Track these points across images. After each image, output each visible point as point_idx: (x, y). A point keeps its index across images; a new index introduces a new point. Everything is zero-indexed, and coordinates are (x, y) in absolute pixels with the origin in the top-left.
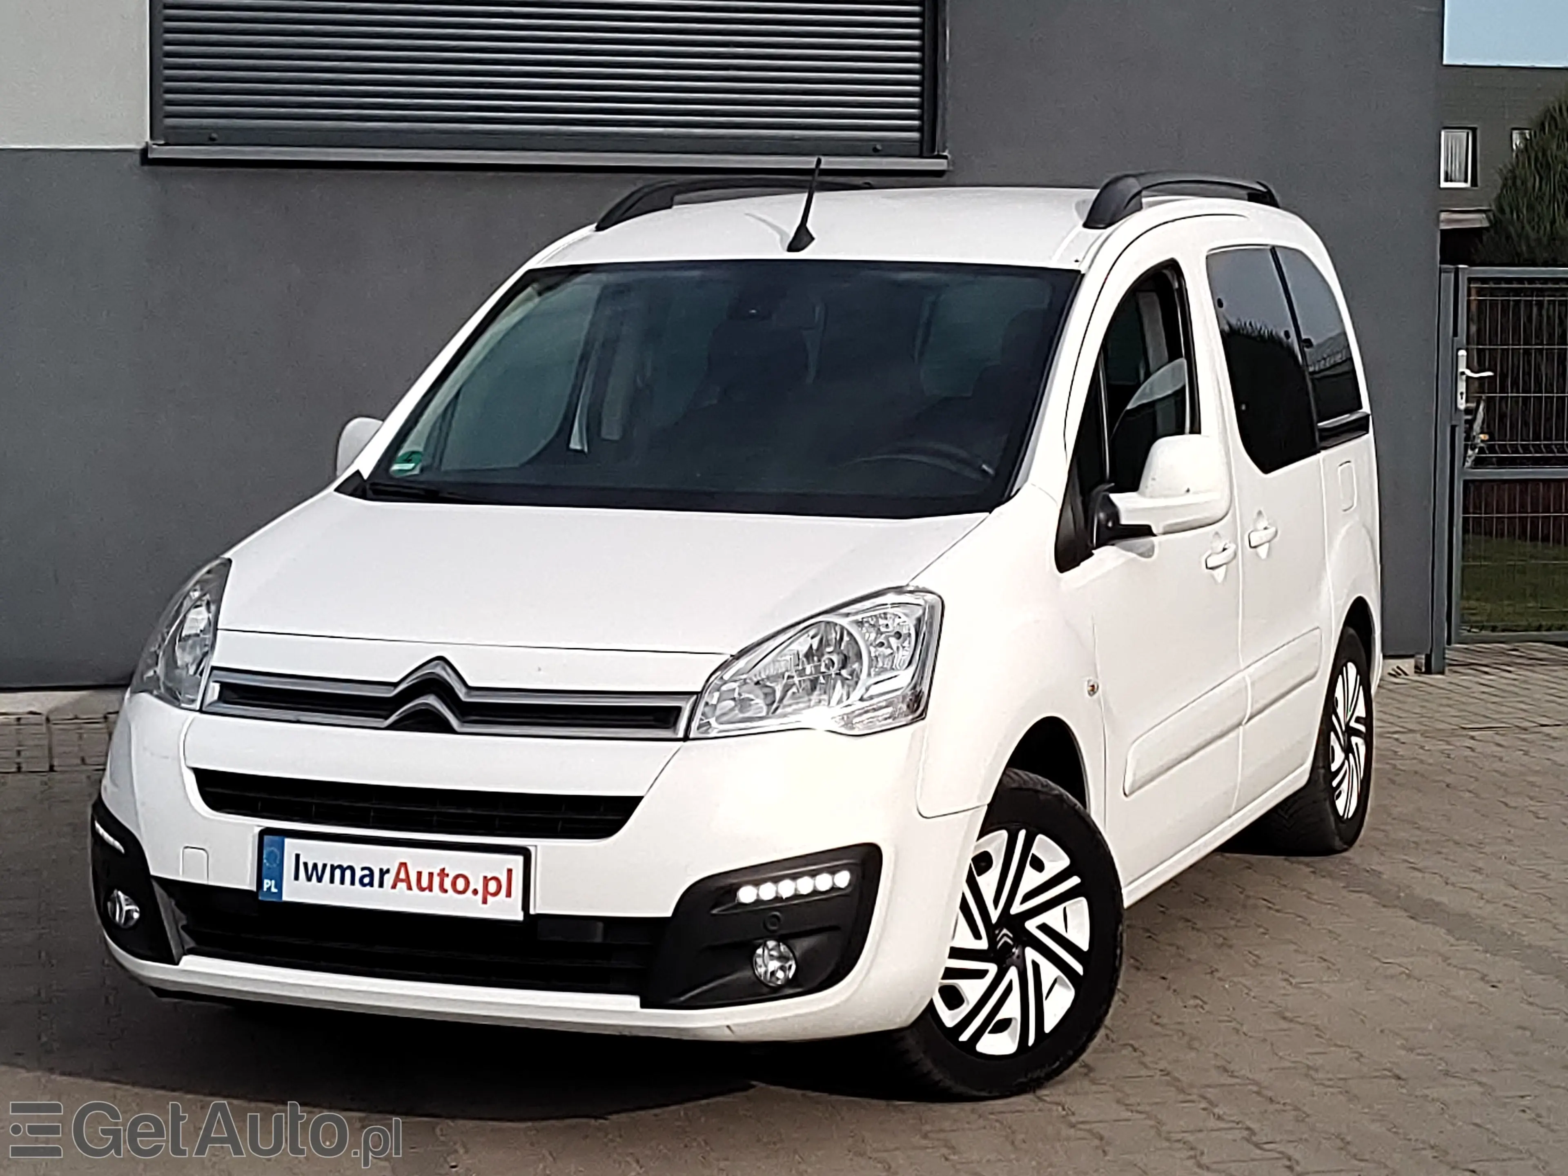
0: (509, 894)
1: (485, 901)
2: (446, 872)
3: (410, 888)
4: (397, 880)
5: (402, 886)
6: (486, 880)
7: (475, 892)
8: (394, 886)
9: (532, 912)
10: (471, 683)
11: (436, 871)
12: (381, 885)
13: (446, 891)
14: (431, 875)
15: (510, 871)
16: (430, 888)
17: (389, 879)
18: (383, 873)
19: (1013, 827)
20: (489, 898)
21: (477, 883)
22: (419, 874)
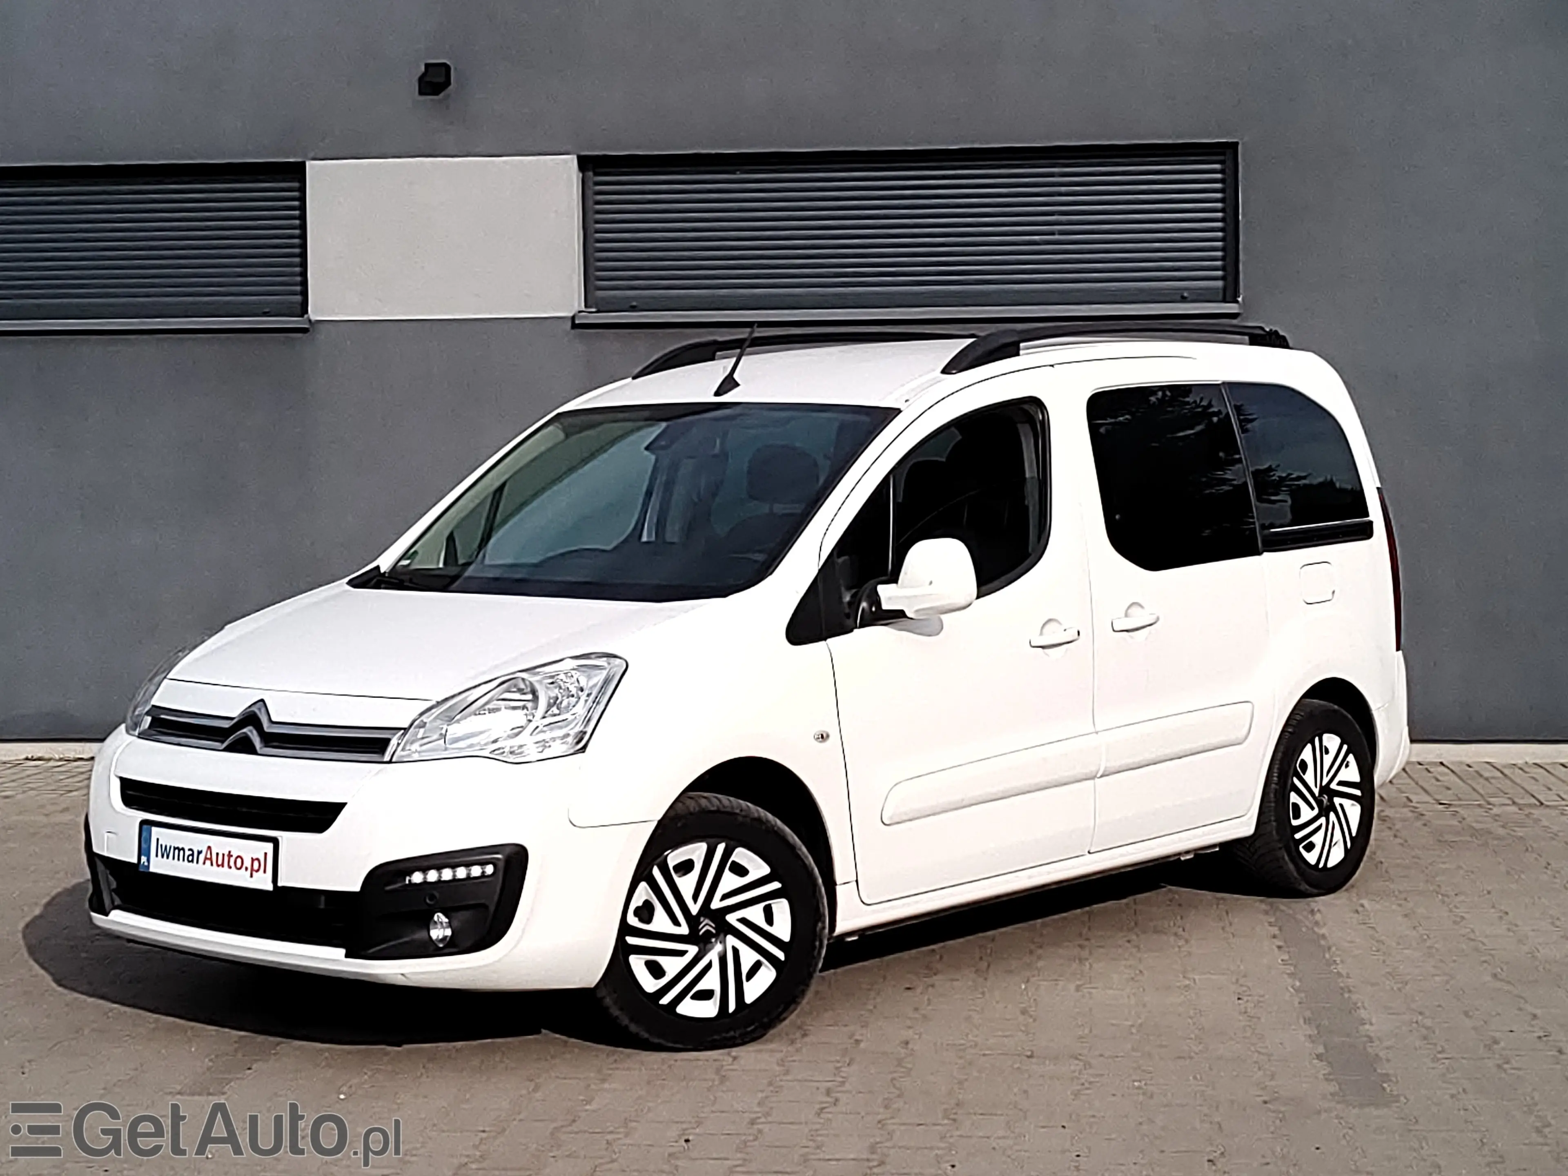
0: (265, 872)
1: (251, 876)
2: (231, 854)
3: (212, 865)
4: (206, 859)
5: (208, 862)
6: (253, 860)
7: (246, 869)
8: (204, 863)
9: (280, 884)
10: (274, 719)
11: (226, 853)
12: (197, 862)
13: (230, 867)
14: (223, 855)
15: (266, 854)
16: (223, 865)
17: (202, 857)
18: (199, 853)
19: (712, 840)
20: (254, 873)
21: (248, 863)
22: (217, 854)
